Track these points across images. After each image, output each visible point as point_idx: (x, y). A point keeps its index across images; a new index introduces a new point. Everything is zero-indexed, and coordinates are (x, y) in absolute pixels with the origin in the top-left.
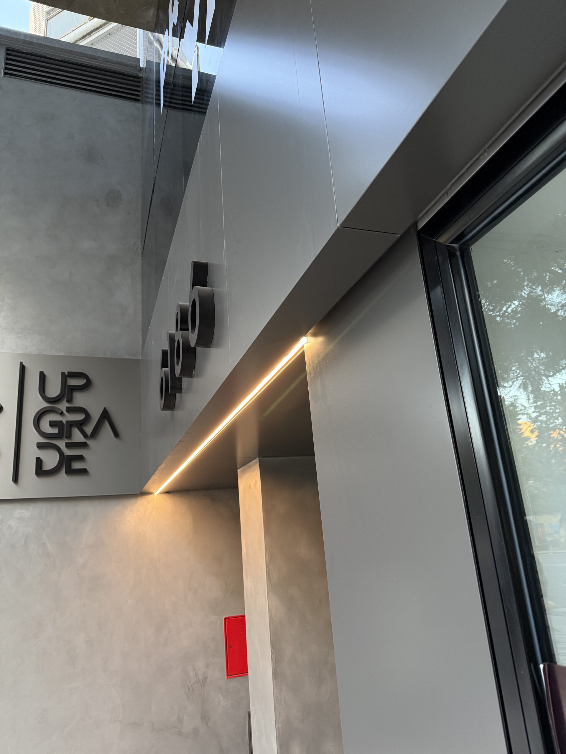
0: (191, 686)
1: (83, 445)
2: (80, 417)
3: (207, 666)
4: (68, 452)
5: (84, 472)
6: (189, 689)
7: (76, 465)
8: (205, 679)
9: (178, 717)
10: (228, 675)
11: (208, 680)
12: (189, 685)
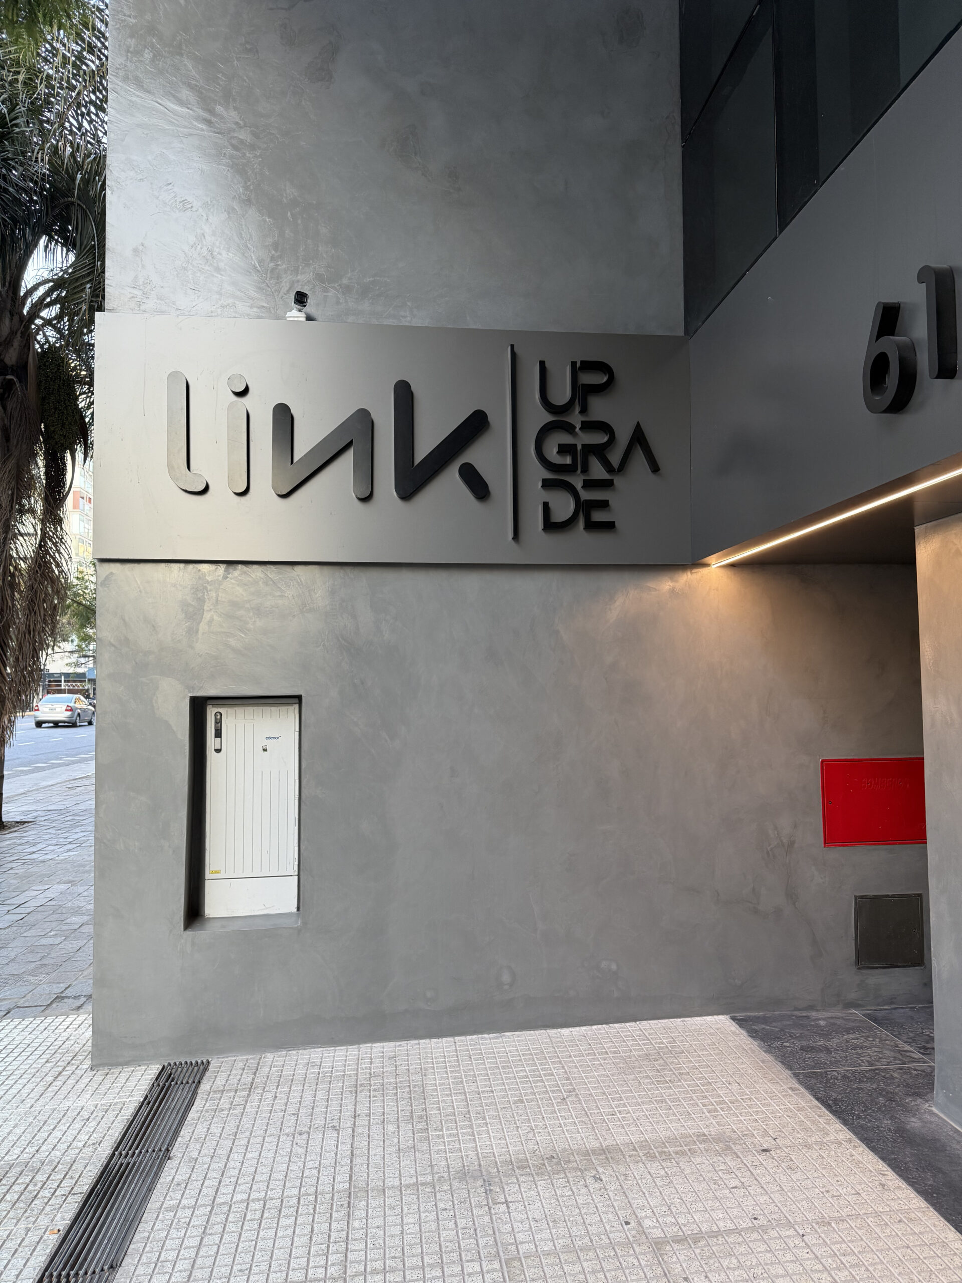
0: (771, 849)
1: (607, 484)
2: (601, 438)
3: (795, 826)
4: (585, 495)
5: (609, 526)
6: (768, 853)
7: (598, 516)
8: (792, 843)
9: (754, 889)
10: (825, 843)
11: (796, 845)
12: (769, 849)
